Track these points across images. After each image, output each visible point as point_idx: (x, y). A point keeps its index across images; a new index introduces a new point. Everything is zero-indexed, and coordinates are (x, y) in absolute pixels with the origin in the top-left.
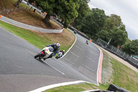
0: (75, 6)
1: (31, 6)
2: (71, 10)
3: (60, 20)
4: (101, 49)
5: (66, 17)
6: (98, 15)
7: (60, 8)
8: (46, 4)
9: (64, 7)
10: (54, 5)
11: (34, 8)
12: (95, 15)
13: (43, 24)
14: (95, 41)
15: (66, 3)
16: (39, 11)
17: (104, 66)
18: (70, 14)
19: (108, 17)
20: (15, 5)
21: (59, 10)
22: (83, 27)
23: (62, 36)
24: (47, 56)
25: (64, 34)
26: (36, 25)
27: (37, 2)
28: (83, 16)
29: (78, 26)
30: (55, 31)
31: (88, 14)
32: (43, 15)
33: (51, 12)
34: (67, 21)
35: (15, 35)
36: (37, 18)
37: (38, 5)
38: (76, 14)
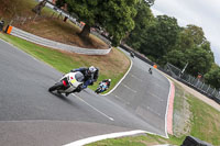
0: (130, 11)
1: (59, 11)
2: (124, 18)
3: (107, 35)
4: (172, 81)
5: (116, 29)
6: (167, 25)
7: (106, 14)
8: (83, 9)
9: (112, 13)
10: (97, 10)
11: (64, 15)
12: (163, 25)
13: (79, 40)
14: (162, 67)
15: (116, 7)
16: (72, 21)
17: (177, 107)
18: (122, 25)
19: (182, 29)
20: (34, 11)
21: (104, 18)
22: (143, 44)
24: (72, 88)
25: (112, 57)
27: (69, 6)
28: (143, 27)
29: (134, 44)
30: (98, 51)
31: (151, 24)
32: (80, 26)
33: (92, 21)
34: (118, 36)
36: (70, 30)
37: (71, 11)
38: (132, 24)
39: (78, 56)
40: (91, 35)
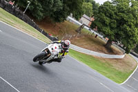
0: (137, 31)
1: (92, 31)
2: (133, 35)
3: (122, 46)
5: (128, 42)
7: (122, 33)
8: (107, 30)
9: (126, 32)
10: (116, 30)
11: (96, 33)
13: (104, 49)
15: (128, 29)
16: (100, 36)
18: (132, 40)
20: (77, 31)
23: (124, 62)
25: (126, 60)
26: (98, 50)
27: (98, 28)
30: (116, 56)
32: (105, 40)
33: (113, 38)
34: (129, 47)
35: (77, 60)
36: (99, 43)
37: (99, 31)
39: (104, 59)
40: (112, 46)
